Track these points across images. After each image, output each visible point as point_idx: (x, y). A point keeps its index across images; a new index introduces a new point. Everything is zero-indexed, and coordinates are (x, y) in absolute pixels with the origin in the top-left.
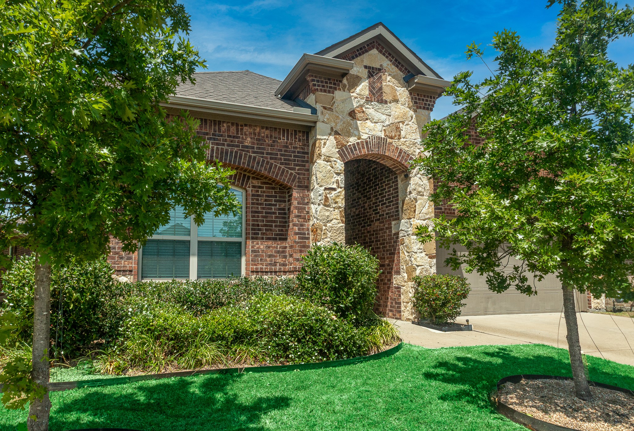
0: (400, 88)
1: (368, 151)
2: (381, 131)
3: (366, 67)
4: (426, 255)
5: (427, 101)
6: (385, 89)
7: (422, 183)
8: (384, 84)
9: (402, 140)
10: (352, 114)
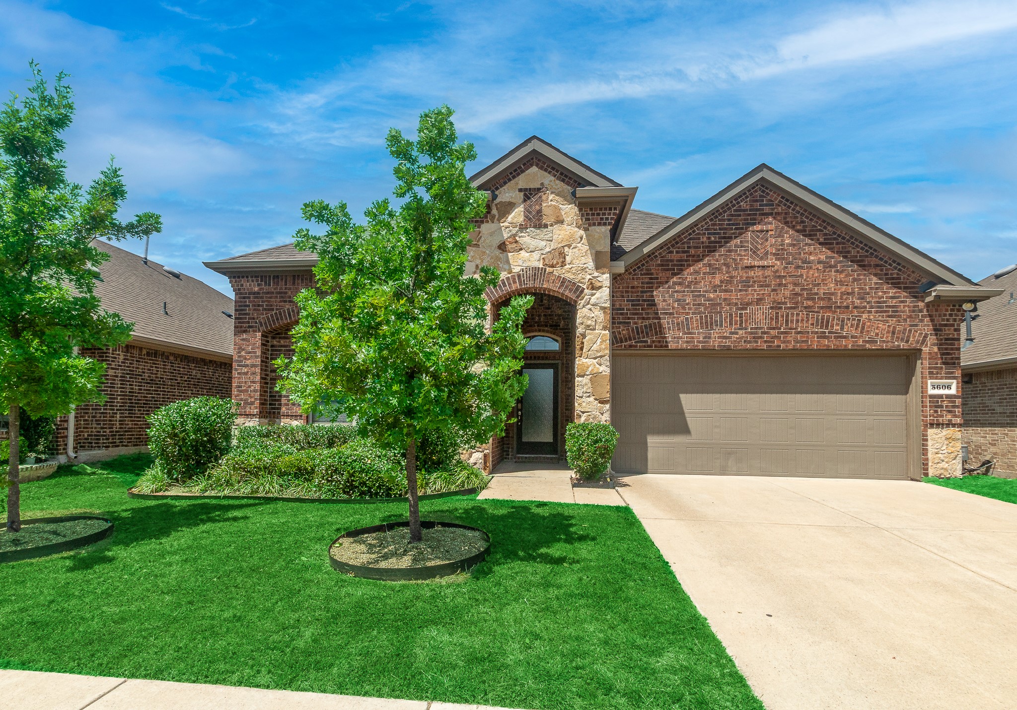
0: (566, 206)
1: (521, 285)
2: (539, 260)
3: (520, 190)
4: (596, 399)
5: (604, 214)
6: (545, 211)
7: (593, 315)
8: (544, 205)
9: (568, 266)
10: (502, 247)
